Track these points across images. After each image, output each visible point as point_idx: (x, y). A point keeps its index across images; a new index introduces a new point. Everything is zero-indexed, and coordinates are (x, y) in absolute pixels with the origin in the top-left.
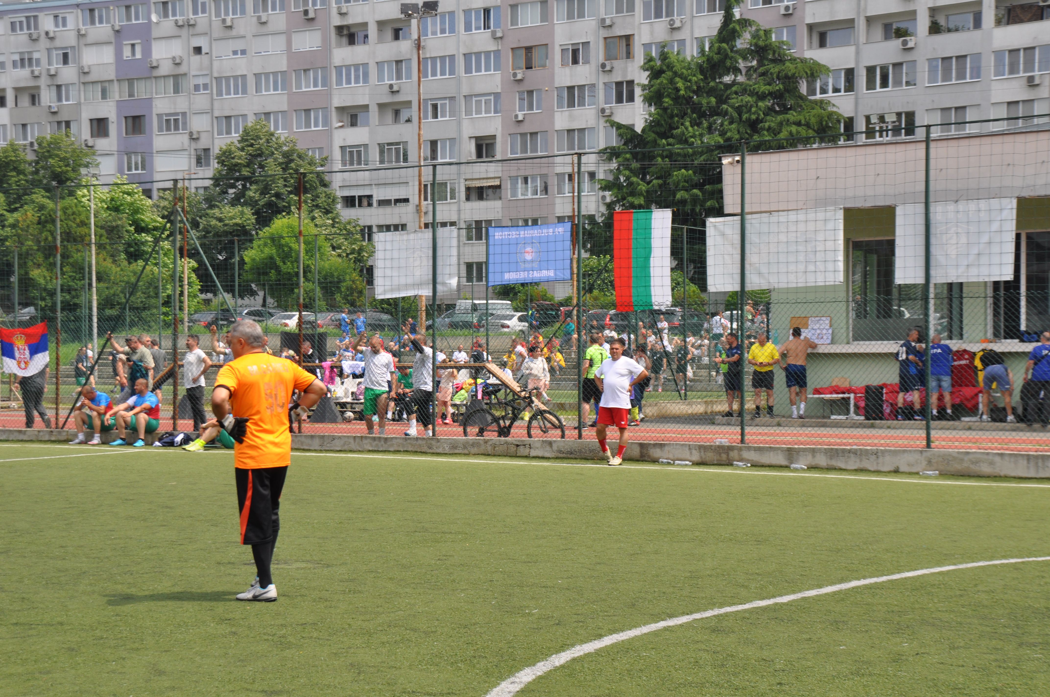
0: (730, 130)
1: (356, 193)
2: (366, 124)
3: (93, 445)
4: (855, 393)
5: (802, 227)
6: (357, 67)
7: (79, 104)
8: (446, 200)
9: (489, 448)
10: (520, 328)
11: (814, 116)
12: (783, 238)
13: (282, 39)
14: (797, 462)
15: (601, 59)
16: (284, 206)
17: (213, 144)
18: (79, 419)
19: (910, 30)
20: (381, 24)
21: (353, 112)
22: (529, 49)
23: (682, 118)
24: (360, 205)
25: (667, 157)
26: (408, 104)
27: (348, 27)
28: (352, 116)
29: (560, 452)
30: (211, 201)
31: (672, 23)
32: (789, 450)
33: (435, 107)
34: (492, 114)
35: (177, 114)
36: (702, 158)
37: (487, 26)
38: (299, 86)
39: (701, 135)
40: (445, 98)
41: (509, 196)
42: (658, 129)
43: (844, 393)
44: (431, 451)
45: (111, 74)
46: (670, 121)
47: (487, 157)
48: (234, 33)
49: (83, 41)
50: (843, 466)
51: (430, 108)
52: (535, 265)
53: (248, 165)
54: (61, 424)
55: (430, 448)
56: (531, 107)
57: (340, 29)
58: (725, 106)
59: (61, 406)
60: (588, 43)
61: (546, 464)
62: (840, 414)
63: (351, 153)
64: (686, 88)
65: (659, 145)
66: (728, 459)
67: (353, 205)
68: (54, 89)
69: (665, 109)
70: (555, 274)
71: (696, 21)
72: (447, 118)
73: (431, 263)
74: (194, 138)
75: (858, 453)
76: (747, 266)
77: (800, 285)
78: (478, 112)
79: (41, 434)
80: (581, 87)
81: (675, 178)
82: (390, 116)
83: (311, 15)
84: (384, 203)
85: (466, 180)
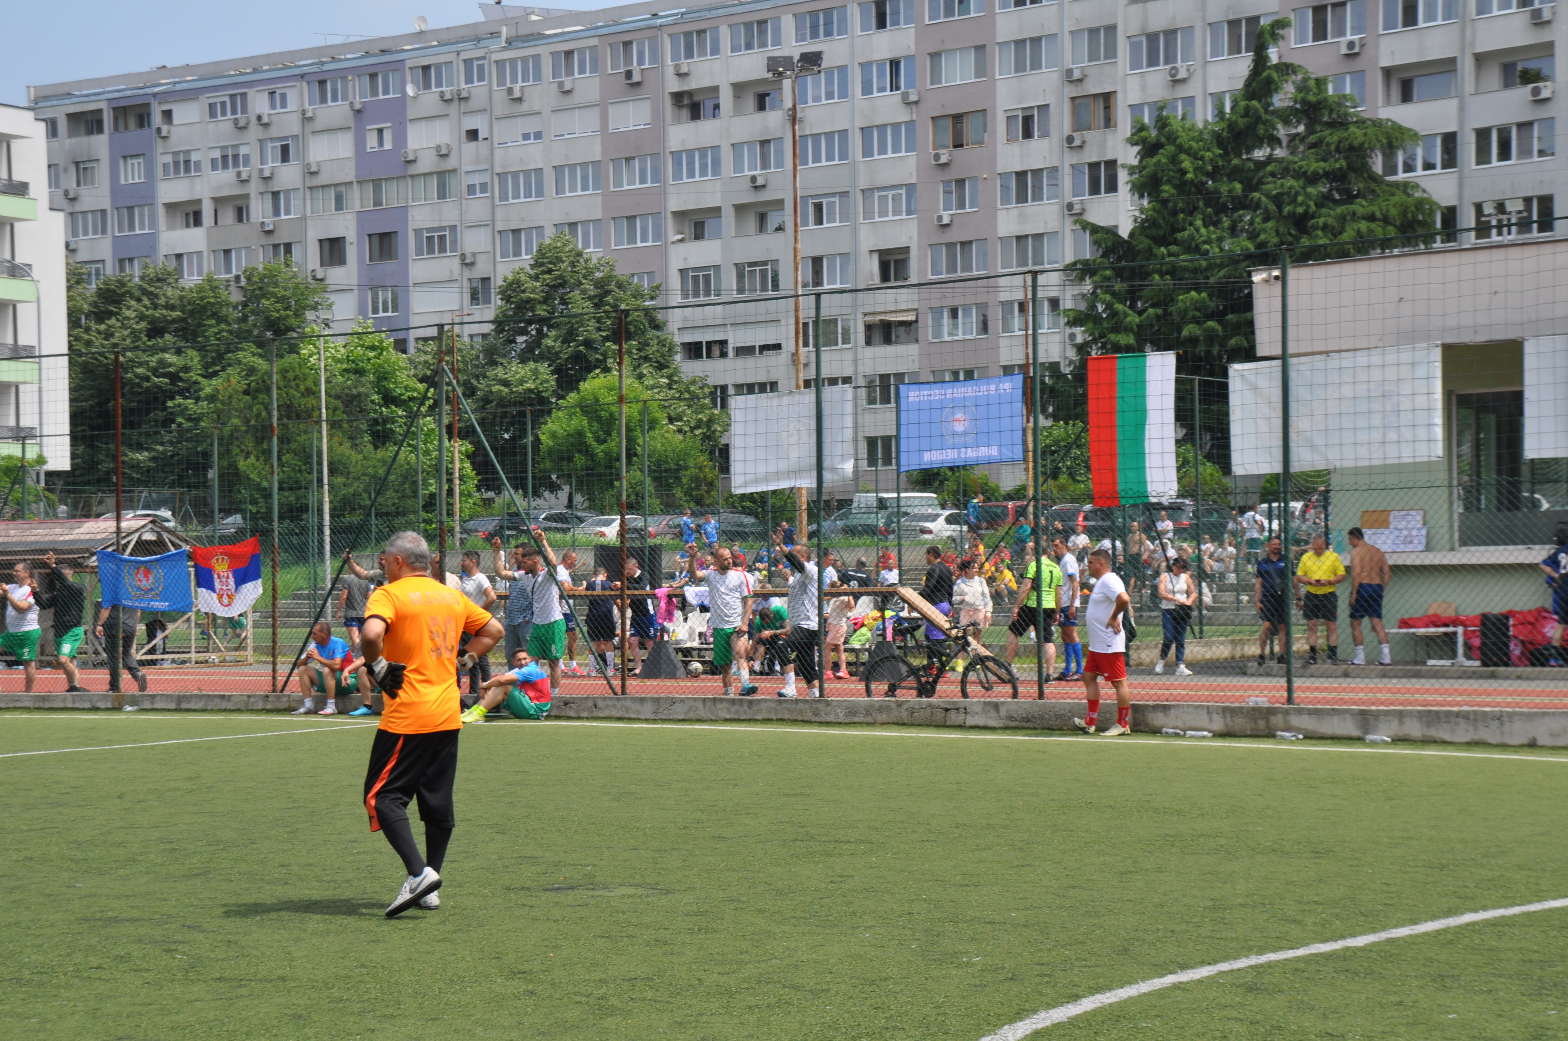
0: (1264, 230)
1: (703, 337)
2: (717, 235)
3: (326, 716)
4: (1465, 626)
5: (1376, 375)
6: (703, 151)
7: (304, 218)
8: (837, 345)
9: (905, 714)
10: (948, 533)
11: (1394, 206)
12: (1347, 391)
13: (594, 115)
14: (1375, 731)
15: (1067, 130)
16: (597, 360)
17: (495, 271)
18: (306, 678)
19: (1545, 72)
20: (739, 88)
21: (698, 218)
22: (958, 118)
23: (1191, 214)
24: (709, 356)
25: (1167, 273)
26: (779, 204)
27: (690, 93)
28: (696, 224)
29: (1011, 718)
30: (493, 354)
31: (1174, 72)
32: (1363, 713)
33: (818, 207)
34: (904, 216)
35: (443, 228)
36: (1221, 273)
37: (894, 86)
38: (618, 182)
39: (1220, 239)
40: (833, 194)
41: (930, 338)
42: (1153, 232)
43: (1446, 625)
44: (817, 719)
45: (349, 174)
46: (1172, 219)
47: (896, 280)
48: (524, 107)
49: (309, 127)
50: (1447, 737)
51: (811, 210)
52: (970, 439)
53: (545, 301)
54: (279, 686)
55: (816, 715)
56: (961, 205)
57: (678, 97)
58: (1256, 195)
59: (279, 659)
60: (1047, 106)
61: (989, 737)
62: (1441, 658)
63: (696, 279)
64: (1196, 169)
65: (1156, 256)
66: (1268, 727)
67: (699, 356)
68: (269, 197)
69: (1164, 202)
70: (1000, 453)
71: (1211, 68)
72: (837, 224)
73: (814, 439)
74: (467, 263)
75: (1472, 717)
76: (1293, 436)
77: (1375, 463)
78: (883, 213)
79: (252, 700)
80: (1037, 173)
81: (1180, 304)
82: (751, 223)
83: (636, 78)
84: (744, 351)
85: (865, 315)
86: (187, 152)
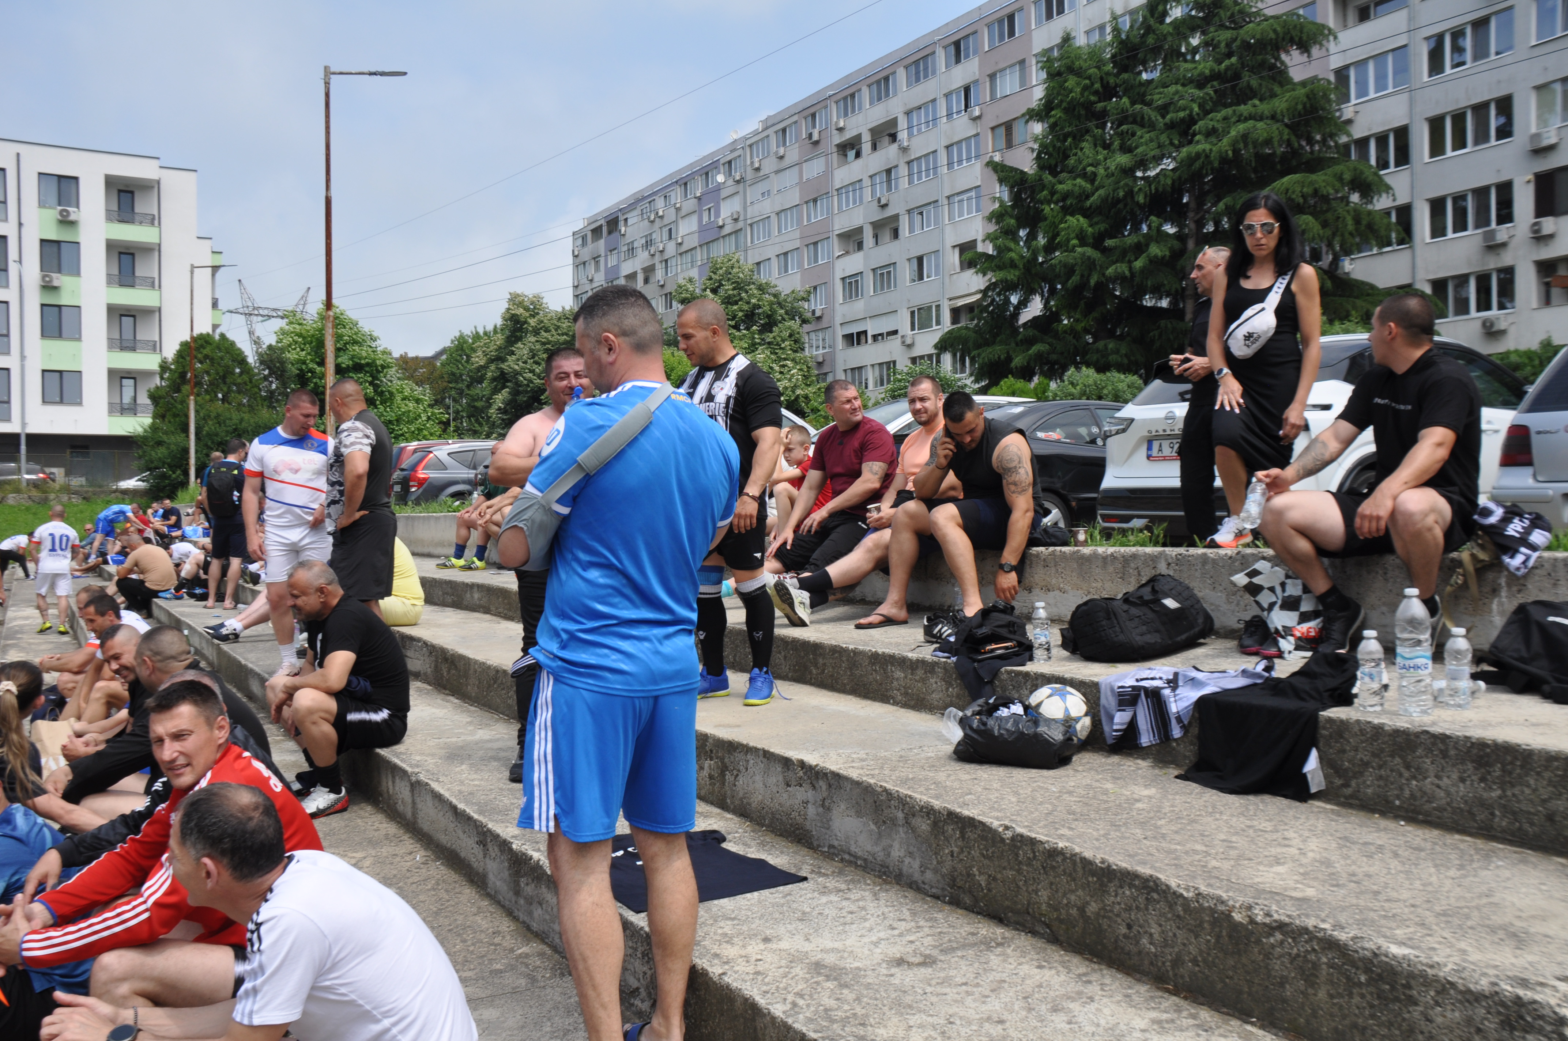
1: (854, 329)
2: (860, 248)
6: (854, 185)
8: (932, 327)
13: (796, 172)
20: (874, 131)
21: (857, 234)
22: (1008, 125)
24: (857, 344)
26: (896, 217)
27: (850, 140)
28: (855, 239)
33: (920, 216)
34: (974, 214)
37: (966, 107)
38: (809, 218)
40: (930, 204)
45: (696, 241)
48: (762, 173)
49: (679, 214)
51: (916, 219)
57: (838, 147)
63: (850, 284)
67: (850, 344)
72: (932, 227)
78: (961, 213)
83: (816, 137)
84: (877, 338)
85: (950, 300)
86: (632, 242)
